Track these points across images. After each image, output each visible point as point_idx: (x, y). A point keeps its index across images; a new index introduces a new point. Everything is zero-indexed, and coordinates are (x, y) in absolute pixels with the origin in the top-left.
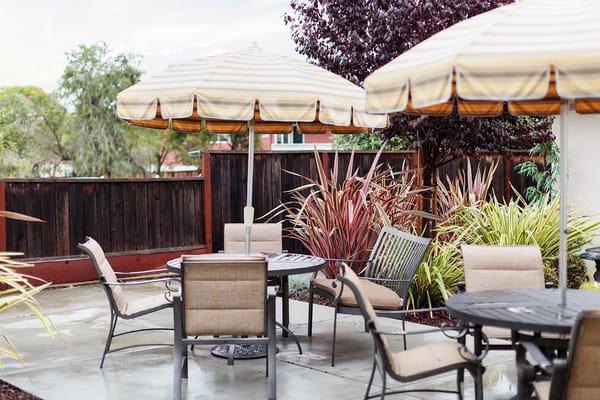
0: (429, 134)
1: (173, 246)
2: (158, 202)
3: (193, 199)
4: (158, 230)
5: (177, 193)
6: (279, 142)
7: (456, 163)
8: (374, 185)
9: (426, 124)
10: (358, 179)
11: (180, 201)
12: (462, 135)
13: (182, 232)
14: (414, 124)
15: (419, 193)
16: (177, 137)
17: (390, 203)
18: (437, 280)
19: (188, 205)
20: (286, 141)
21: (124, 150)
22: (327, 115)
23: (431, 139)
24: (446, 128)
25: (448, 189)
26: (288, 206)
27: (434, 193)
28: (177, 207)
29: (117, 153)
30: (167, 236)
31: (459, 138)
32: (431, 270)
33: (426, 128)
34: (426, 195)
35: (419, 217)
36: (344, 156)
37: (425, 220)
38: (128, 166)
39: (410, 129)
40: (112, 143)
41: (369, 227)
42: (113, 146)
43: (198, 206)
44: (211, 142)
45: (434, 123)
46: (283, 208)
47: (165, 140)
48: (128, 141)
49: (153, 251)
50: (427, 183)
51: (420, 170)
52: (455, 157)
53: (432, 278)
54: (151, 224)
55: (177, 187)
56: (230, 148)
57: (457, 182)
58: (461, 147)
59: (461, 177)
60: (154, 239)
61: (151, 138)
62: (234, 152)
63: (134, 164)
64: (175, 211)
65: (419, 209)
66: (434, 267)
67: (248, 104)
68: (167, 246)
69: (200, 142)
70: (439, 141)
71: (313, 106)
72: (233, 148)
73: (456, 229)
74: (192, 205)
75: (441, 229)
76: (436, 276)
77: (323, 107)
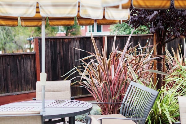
0: (160, 24)
1: (19, 91)
2: (9, 67)
3: (29, 65)
4: (9, 82)
5: (20, 62)
6: (90, 32)
7: (177, 40)
8: (127, 55)
9: (158, 18)
10: (118, 52)
11: (22, 66)
12: (180, 24)
13: (23, 83)
14: (150, 18)
15: (155, 59)
16: (38, 31)
17: (138, 65)
18: (165, 112)
19: (27, 68)
20: (93, 31)
21: (11, 37)
22: (85, 11)
23: (161, 27)
24: (170, 20)
25: (173, 56)
26: (79, 68)
27: (164, 58)
28: (20, 69)
29: (8, 39)
30: (15, 86)
31: (178, 26)
32: (162, 106)
33: (158, 21)
34: (159, 60)
35: (155, 74)
36: (110, 38)
37: (159, 75)
38: (14, 45)
39: (148, 21)
40: (4, 34)
41: (125, 81)
42: (5, 36)
43: (33, 68)
44: (55, 33)
45: (163, 17)
46: (76, 70)
47: (33, 32)
48: (13, 33)
49: (7, 94)
50: (160, 53)
51: (155, 45)
52: (176, 37)
53: (162, 110)
54: (6, 79)
55: (20, 58)
56: (65, 35)
57: (178, 51)
58: (179, 31)
59: (180, 49)
60: (8, 88)
61: (25, 31)
62: (67, 37)
63: (17, 44)
64: (19, 71)
65: (155, 69)
66: (163, 104)
67: (31, 6)
68: (15, 91)
69: (50, 32)
70: (166, 28)
71: (75, 5)
72: (66, 35)
73: (177, 79)
74: (29, 68)
75: (168, 80)
76: (165, 110)
77: (83, 6)
